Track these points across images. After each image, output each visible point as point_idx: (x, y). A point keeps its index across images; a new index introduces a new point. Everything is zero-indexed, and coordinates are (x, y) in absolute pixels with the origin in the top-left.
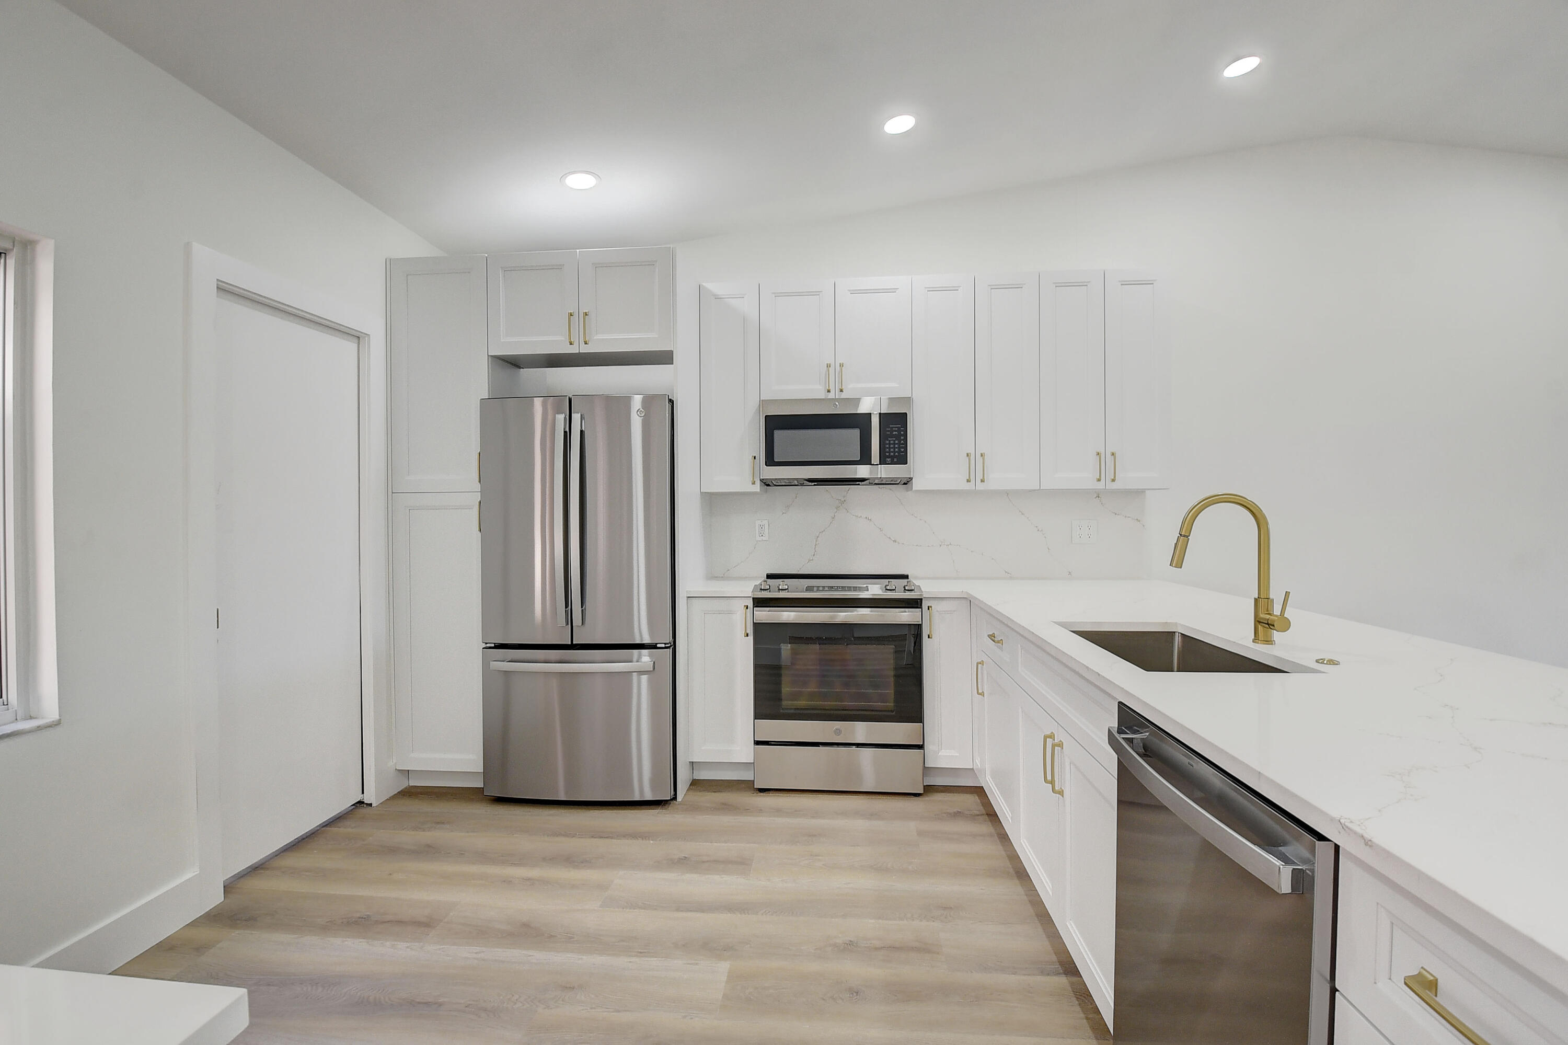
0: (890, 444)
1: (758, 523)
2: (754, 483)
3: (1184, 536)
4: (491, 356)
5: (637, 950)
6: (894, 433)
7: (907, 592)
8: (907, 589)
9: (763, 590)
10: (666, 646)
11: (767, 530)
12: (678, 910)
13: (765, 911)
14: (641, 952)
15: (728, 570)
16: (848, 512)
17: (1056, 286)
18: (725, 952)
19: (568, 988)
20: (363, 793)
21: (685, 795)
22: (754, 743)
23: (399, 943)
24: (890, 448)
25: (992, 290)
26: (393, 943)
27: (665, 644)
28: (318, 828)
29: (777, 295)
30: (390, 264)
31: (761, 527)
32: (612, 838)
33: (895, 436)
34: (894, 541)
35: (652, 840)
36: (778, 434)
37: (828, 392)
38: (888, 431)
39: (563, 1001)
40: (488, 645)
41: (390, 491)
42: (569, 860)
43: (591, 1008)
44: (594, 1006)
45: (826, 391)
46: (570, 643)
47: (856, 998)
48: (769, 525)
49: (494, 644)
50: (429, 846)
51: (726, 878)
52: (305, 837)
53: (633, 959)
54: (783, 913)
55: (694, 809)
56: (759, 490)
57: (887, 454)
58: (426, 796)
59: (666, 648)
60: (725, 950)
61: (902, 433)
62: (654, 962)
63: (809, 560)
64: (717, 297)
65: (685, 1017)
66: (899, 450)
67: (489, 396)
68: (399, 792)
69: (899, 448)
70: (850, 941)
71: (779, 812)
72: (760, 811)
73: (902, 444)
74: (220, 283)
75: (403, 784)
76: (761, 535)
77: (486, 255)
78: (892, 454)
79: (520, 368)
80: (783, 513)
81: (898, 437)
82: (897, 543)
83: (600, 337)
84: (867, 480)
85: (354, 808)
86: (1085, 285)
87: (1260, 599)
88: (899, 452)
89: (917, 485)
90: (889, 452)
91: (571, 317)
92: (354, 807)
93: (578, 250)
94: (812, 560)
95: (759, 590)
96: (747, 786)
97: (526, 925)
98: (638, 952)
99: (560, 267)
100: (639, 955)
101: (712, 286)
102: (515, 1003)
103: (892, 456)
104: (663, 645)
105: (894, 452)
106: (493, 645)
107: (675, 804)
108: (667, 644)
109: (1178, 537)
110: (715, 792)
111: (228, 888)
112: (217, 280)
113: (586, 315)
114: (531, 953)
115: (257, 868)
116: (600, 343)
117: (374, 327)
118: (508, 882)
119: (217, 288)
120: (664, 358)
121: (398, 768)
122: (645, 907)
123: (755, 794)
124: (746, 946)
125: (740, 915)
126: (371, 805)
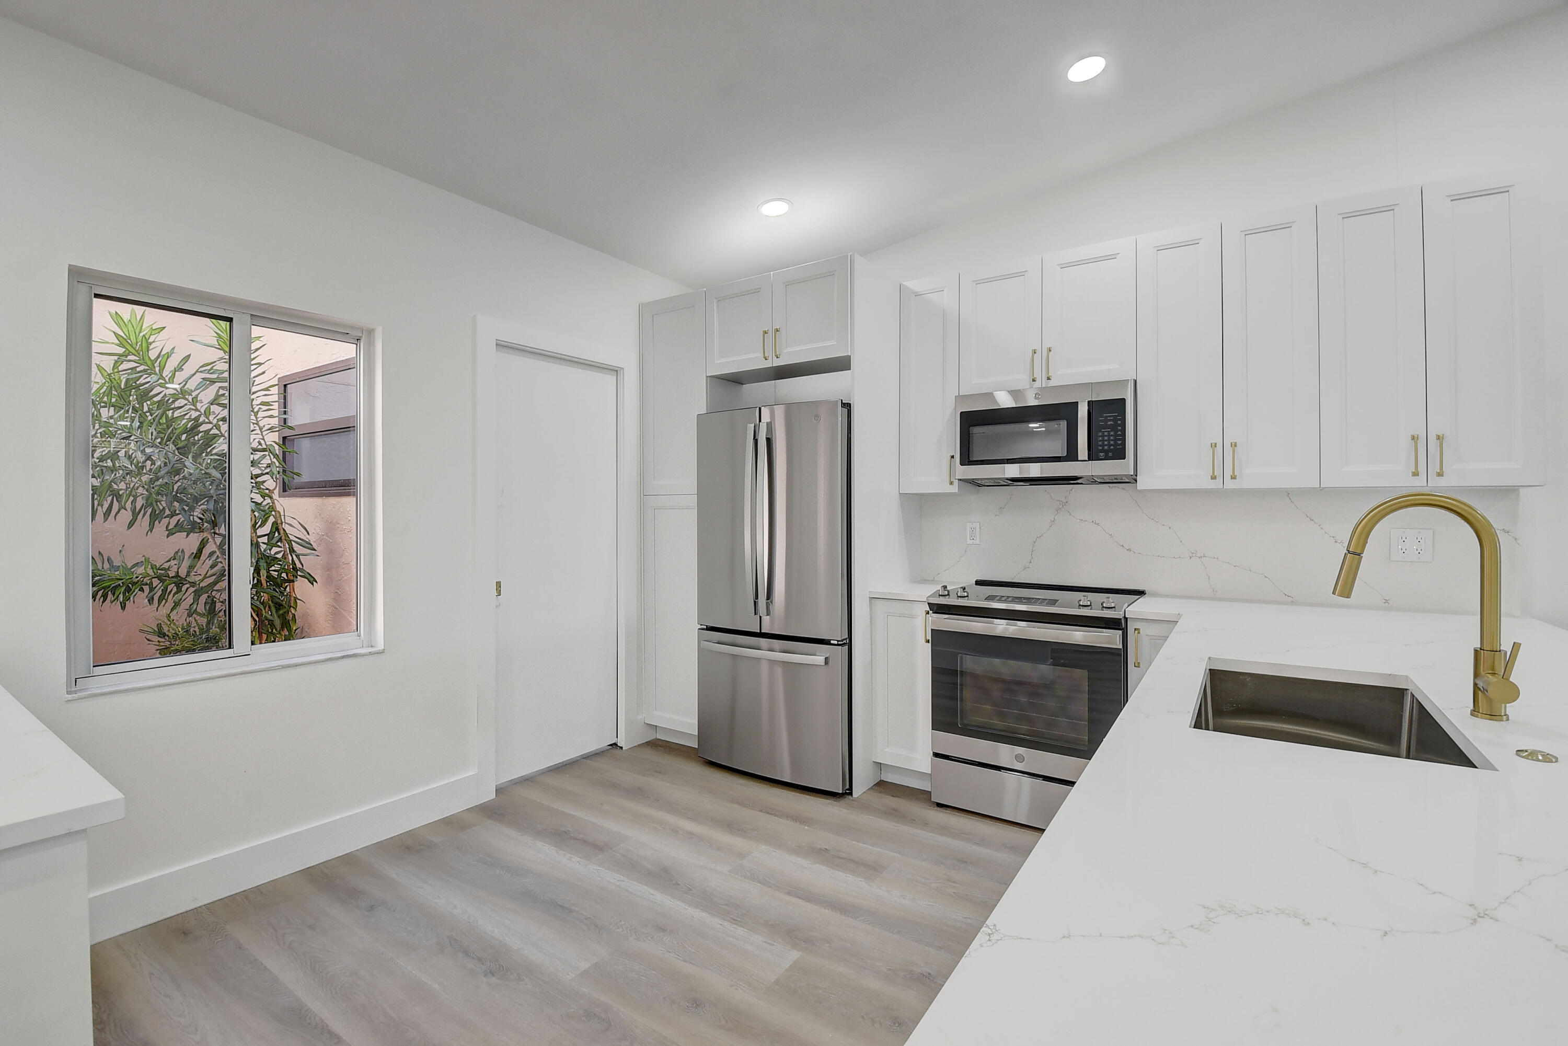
0: (1103, 436)
1: (969, 525)
2: (951, 483)
3: (1355, 554)
4: (710, 376)
5: (732, 916)
6: (1109, 423)
7: (1105, 609)
8: (1105, 606)
9: (942, 596)
10: (839, 643)
11: (978, 535)
12: (789, 893)
13: (864, 919)
14: (734, 920)
15: (938, 574)
16: (1070, 514)
17: (1343, 218)
18: (804, 943)
19: (662, 929)
20: (617, 737)
21: (864, 792)
22: (933, 755)
23: (574, 857)
24: (1103, 440)
25: (1246, 236)
26: (572, 856)
27: (838, 641)
28: (579, 759)
29: (978, 282)
30: (642, 308)
31: (973, 529)
32: (776, 816)
33: (1111, 427)
34: (1128, 550)
35: (808, 827)
36: (976, 430)
37: (1033, 381)
38: (1102, 421)
39: (651, 938)
40: (702, 627)
41: (642, 495)
42: (731, 826)
43: (667, 951)
44: (670, 951)
45: (1032, 380)
46: (759, 631)
47: (895, 1028)
48: (980, 529)
49: (707, 626)
50: (640, 789)
51: (850, 878)
52: (567, 763)
53: (725, 923)
54: (880, 926)
55: (864, 807)
56: (957, 491)
57: (1101, 448)
58: (663, 749)
59: (838, 645)
60: (804, 942)
61: (1119, 422)
62: (740, 931)
63: (1025, 568)
64: (917, 295)
65: (732, 986)
66: (1116, 443)
67: (707, 410)
68: (647, 742)
69: (1115, 440)
70: (929, 974)
71: (944, 830)
72: (925, 824)
73: (1119, 435)
74: (498, 342)
75: (651, 736)
76: (972, 538)
77: (705, 289)
78: (1106, 447)
79: (743, 384)
80: (996, 516)
81: (1113, 428)
82: (1132, 552)
83: (790, 349)
84: (1080, 478)
85: (611, 749)
86: (1392, 210)
87: (1482, 651)
88: (1116, 445)
89: (1142, 483)
90: (1103, 445)
91: (766, 335)
92: (610, 747)
93: (772, 273)
94: (1028, 567)
95: (938, 596)
96: (923, 796)
97: (665, 870)
98: (732, 918)
99: (757, 291)
100: (732, 921)
101: (913, 284)
102: (618, 928)
103: (1106, 450)
104: (836, 642)
105: (1109, 445)
106: (705, 627)
107: (850, 799)
108: (840, 641)
109: (1345, 554)
110: (894, 796)
111: (499, 790)
112: (496, 340)
113: (777, 331)
114: (652, 891)
115: (527, 779)
116: (790, 355)
117: (628, 360)
118: (675, 831)
119: (496, 344)
120: (841, 364)
121: (646, 722)
122: (763, 883)
123: (932, 808)
124: (826, 945)
125: (839, 915)
126: (622, 748)
